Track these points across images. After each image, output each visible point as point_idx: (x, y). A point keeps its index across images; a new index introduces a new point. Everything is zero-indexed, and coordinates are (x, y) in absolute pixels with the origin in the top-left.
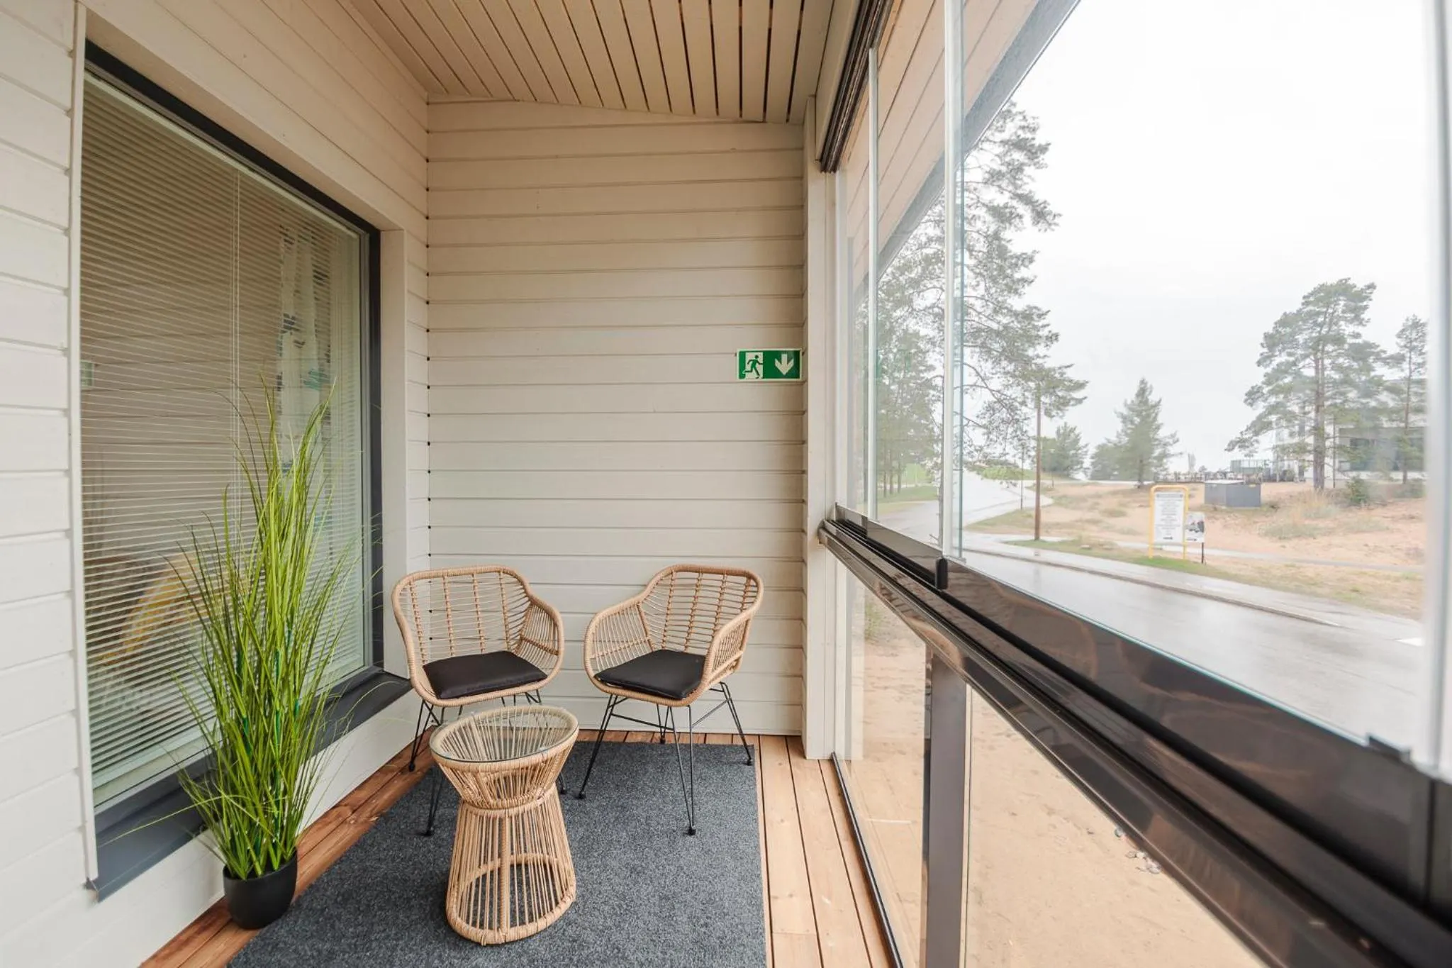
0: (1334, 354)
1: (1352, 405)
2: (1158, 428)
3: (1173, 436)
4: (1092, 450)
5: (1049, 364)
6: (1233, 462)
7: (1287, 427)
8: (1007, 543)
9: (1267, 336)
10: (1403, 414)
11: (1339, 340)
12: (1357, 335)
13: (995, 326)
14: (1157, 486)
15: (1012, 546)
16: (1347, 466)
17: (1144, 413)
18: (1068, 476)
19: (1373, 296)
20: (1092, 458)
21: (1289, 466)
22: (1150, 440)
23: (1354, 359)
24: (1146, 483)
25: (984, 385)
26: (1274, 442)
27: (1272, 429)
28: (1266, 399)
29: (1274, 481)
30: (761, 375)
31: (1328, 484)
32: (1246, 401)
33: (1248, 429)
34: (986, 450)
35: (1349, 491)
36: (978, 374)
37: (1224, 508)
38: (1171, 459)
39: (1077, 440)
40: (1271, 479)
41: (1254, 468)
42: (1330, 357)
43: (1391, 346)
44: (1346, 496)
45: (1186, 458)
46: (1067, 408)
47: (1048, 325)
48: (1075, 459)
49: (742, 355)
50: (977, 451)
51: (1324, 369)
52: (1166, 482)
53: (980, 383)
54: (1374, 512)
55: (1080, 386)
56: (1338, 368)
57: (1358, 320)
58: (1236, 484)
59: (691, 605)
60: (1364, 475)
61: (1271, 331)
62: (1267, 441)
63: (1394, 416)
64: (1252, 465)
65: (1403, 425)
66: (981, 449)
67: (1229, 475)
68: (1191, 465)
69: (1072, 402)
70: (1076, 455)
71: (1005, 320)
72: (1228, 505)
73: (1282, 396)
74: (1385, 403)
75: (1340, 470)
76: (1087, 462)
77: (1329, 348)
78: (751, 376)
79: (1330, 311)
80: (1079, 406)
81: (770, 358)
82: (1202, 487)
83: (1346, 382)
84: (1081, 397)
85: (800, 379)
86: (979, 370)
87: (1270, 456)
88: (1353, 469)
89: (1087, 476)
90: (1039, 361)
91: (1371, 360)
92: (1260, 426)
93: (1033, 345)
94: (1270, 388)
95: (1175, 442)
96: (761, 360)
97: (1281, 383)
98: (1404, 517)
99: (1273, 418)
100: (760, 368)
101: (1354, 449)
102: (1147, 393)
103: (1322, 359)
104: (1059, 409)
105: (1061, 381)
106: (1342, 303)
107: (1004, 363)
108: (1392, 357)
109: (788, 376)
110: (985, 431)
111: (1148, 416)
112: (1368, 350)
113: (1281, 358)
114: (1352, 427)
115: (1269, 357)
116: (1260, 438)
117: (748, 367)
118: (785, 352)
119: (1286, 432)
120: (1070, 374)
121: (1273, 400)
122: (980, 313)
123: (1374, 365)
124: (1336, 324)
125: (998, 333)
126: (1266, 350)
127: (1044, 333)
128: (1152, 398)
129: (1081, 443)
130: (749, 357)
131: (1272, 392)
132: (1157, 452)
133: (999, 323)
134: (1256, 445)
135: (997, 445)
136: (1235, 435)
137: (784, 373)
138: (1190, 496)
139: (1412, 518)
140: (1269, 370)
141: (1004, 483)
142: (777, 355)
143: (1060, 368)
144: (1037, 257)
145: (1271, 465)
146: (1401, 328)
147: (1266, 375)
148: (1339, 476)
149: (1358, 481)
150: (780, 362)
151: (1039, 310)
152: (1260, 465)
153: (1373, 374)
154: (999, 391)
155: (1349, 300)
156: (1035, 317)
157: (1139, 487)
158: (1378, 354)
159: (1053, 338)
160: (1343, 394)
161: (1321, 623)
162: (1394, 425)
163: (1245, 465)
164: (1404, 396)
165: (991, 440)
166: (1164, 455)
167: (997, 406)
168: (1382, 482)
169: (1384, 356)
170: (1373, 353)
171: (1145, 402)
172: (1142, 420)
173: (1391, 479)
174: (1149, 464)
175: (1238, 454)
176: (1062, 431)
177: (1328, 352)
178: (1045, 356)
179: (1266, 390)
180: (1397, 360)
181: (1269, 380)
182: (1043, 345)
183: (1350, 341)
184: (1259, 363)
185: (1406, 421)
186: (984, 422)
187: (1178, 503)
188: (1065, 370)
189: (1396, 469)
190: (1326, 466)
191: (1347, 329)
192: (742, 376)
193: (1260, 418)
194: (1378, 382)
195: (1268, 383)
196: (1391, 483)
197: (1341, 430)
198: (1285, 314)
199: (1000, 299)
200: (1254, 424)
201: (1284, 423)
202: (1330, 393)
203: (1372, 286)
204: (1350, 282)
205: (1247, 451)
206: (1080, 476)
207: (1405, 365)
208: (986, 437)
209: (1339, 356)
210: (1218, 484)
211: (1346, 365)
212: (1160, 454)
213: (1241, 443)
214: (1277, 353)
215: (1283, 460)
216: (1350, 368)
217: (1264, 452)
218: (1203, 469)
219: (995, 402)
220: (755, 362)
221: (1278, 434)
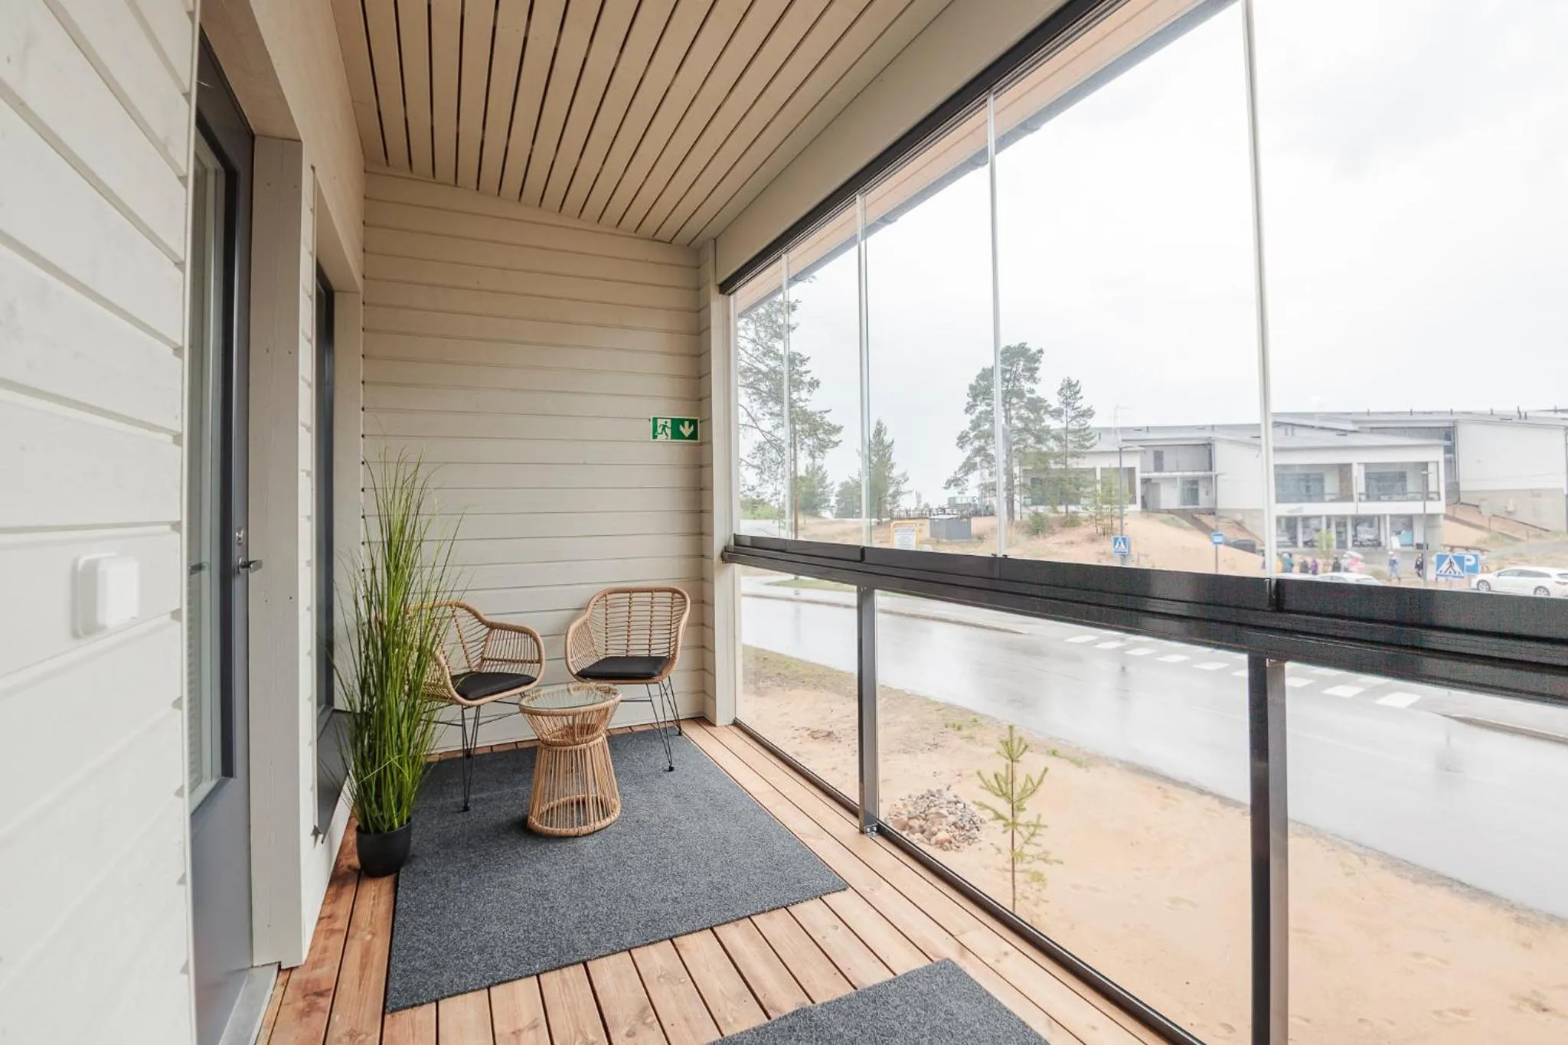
0: (1017, 406)
1: (1031, 450)
2: (892, 466)
3: (904, 475)
4: (837, 489)
5: (810, 408)
6: (950, 499)
7: (988, 468)
8: (769, 584)
9: (972, 387)
10: (1064, 457)
11: (1020, 394)
12: (1032, 391)
13: (764, 369)
14: (895, 522)
15: (775, 587)
16: (1029, 501)
17: (881, 453)
18: (816, 515)
19: (1042, 359)
20: (837, 496)
21: (990, 502)
22: (885, 478)
23: (1031, 411)
24: (884, 520)
25: (754, 425)
26: (979, 482)
27: (977, 469)
28: (972, 443)
29: (980, 516)
30: (670, 437)
31: (1017, 517)
32: (957, 444)
33: (960, 469)
34: (758, 489)
35: (1031, 523)
36: (749, 415)
37: (944, 540)
38: (903, 496)
39: (823, 479)
40: (977, 513)
41: (965, 504)
42: (1014, 409)
43: (1054, 402)
44: (1029, 526)
45: (914, 494)
46: (828, 450)
47: (809, 372)
48: (822, 497)
49: (655, 420)
50: (749, 490)
51: (1011, 418)
52: (900, 519)
53: (751, 423)
54: (1047, 540)
55: (837, 430)
56: (1020, 418)
57: (1032, 378)
58: (952, 518)
59: (627, 619)
60: (1041, 509)
61: (974, 383)
62: (974, 479)
63: (1058, 460)
64: (964, 501)
65: (1064, 467)
66: (753, 488)
67: (948, 511)
68: (919, 502)
69: (831, 445)
70: (823, 493)
71: (772, 364)
72: (949, 538)
73: (983, 441)
74: (1052, 449)
75: (1025, 505)
76: (833, 501)
77: (1014, 400)
78: (661, 437)
79: (1014, 369)
80: (836, 449)
81: (677, 423)
82: (927, 522)
83: (1026, 430)
84: (838, 440)
85: (698, 441)
86: (749, 410)
87: (976, 493)
88: (1034, 504)
89: (832, 513)
90: (801, 404)
91: (1042, 412)
92: (969, 467)
93: (798, 390)
94: (975, 433)
95: (905, 481)
96: (669, 424)
97: (982, 429)
98: (1067, 543)
99: (978, 459)
100: (669, 431)
101: (1033, 487)
102: (883, 433)
103: (1009, 410)
104: (822, 452)
105: (821, 425)
106: (1022, 363)
107: (770, 404)
108: (1054, 411)
109: (688, 438)
110: (757, 471)
111: (884, 455)
112: (1040, 404)
113: (982, 407)
114: (1030, 468)
115: (973, 406)
116: (970, 477)
117: (659, 430)
118: (687, 420)
119: (986, 472)
120: (828, 418)
121: (977, 444)
122: (751, 356)
123: (1044, 417)
124: (1018, 380)
125: (765, 375)
126: (971, 400)
127: (807, 378)
128: (887, 439)
129: (828, 481)
130: (660, 422)
131: (977, 437)
132: (891, 491)
133: (767, 365)
134: (967, 483)
135: (769, 485)
136: (950, 475)
137: (687, 435)
138: (920, 531)
139: (1072, 543)
140: (973, 417)
141: (777, 522)
142: (682, 422)
143: (820, 413)
144: (799, 306)
145: (977, 502)
146: (1060, 387)
147: (972, 421)
148: (1024, 510)
149: (1037, 514)
150: (683, 426)
151: (801, 356)
152: (970, 501)
153: (1043, 424)
154: (769, 433)
155: (1026, 361)
156: (797, 362)
157: (878, 523)
158: (1046, 408)
159: (814, 384)
160: (1024, 440)
161: (1016, 633)
162: (1059, 466)
163: (958, 501)
164: (1064, 443)
165: (764, 480)
166: (897, 494)
167: (767, 446)
168: (1052, 515)
169: (1050, 409)
170: (1042, 407)
171: (881, 442)
172: (879, 460)
173: (1057, 512)
174: (885, 502)
175: (953, 492)
176: (810, 468)
177: (1014, 405)
178: (806, 399)
179: (972, 435)
180: (1057, 414)
181: (975, 425)
182: (806, 390)
183: (1028, 395)
184: (967, 411)
185: (1065, 463)
186: (757, 462)
187: (911, 537)
188: (824, 415)
189: (1061, 504)
190: (1015, 502)
191: (1027, 385)
192: (655, 437)
193: (969, 458)
194: (1047, 431)
195: (973, 429)
196: (1056, 515)
197: (1024, 470)
198: (984, 370)
199: (769, 344)
200: (964, 465)
201: (985, 464)
202: (1015, 440)
203: (1041, 351)
204: (1027, 346)
205: (960, 489)
206: (827, 514)
207: (1064, 418)
208: (759, 476)
209: (1021, 407)
210: (940, 519)
211: (1026, 415)
212: (895, 492)
213: (954, 482)
214: (979, 403)
215: (985, 497)
216: (1028, 418)
217: (971, 492)
218: (927, 505)
219: (765, 443)
220: (665, 427)
221: (981, 474)
